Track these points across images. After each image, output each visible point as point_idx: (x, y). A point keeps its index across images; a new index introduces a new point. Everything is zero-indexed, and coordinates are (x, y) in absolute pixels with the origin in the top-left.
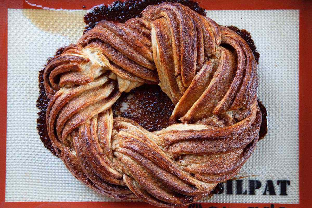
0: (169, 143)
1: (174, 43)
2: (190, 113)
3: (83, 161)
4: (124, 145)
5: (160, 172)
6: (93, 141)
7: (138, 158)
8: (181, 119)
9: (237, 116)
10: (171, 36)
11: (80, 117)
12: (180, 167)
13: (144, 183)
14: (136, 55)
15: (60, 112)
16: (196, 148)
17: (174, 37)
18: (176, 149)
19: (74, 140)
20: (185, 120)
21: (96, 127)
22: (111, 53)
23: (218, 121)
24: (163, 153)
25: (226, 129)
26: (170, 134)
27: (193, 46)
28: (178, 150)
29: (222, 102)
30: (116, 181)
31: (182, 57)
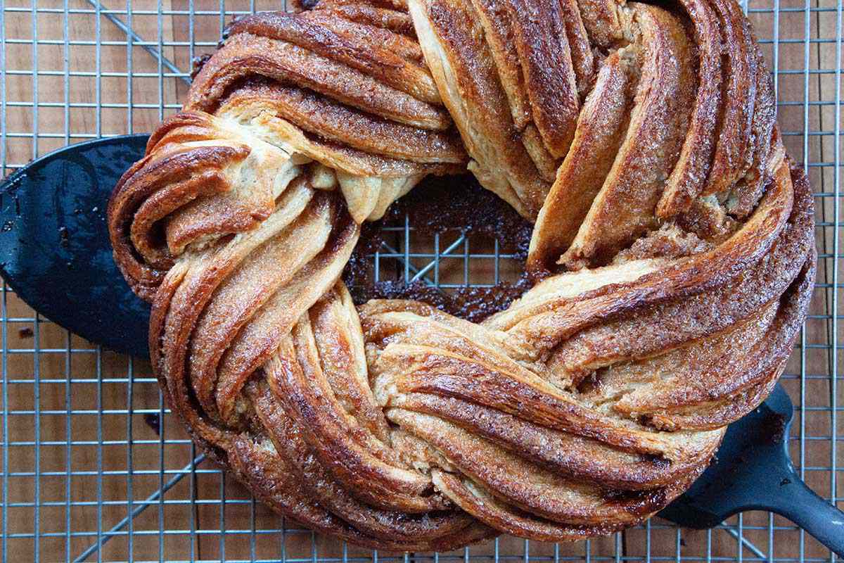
0: (550, 345)
1: (488, 30)
2: (587, 233)
3: (303, 467)
4: (412, 386)
5: (543, 442)
6: (319, 398)
7: (464, 413)
8: (564, 259)
9: (733, 206)
10: (474, 12)
11: (260, 333)
12: (599, 409)
13: (502, 483)
14: (383, 94)
15: (193, 335)
16: (639, 336)
17: (486, 11)
18: (577, 355)
19: (257, 408)
20: (575, 258)
21: (316, 353)
22: (305, 108)
23: (684, 236)
24: (537, 379)
25: (715, 256)
26: (542, 315)
27: (553, 25)
28: (584, 358)
29: (678, 174)
30: (419, 503)
31: (526, 69)
